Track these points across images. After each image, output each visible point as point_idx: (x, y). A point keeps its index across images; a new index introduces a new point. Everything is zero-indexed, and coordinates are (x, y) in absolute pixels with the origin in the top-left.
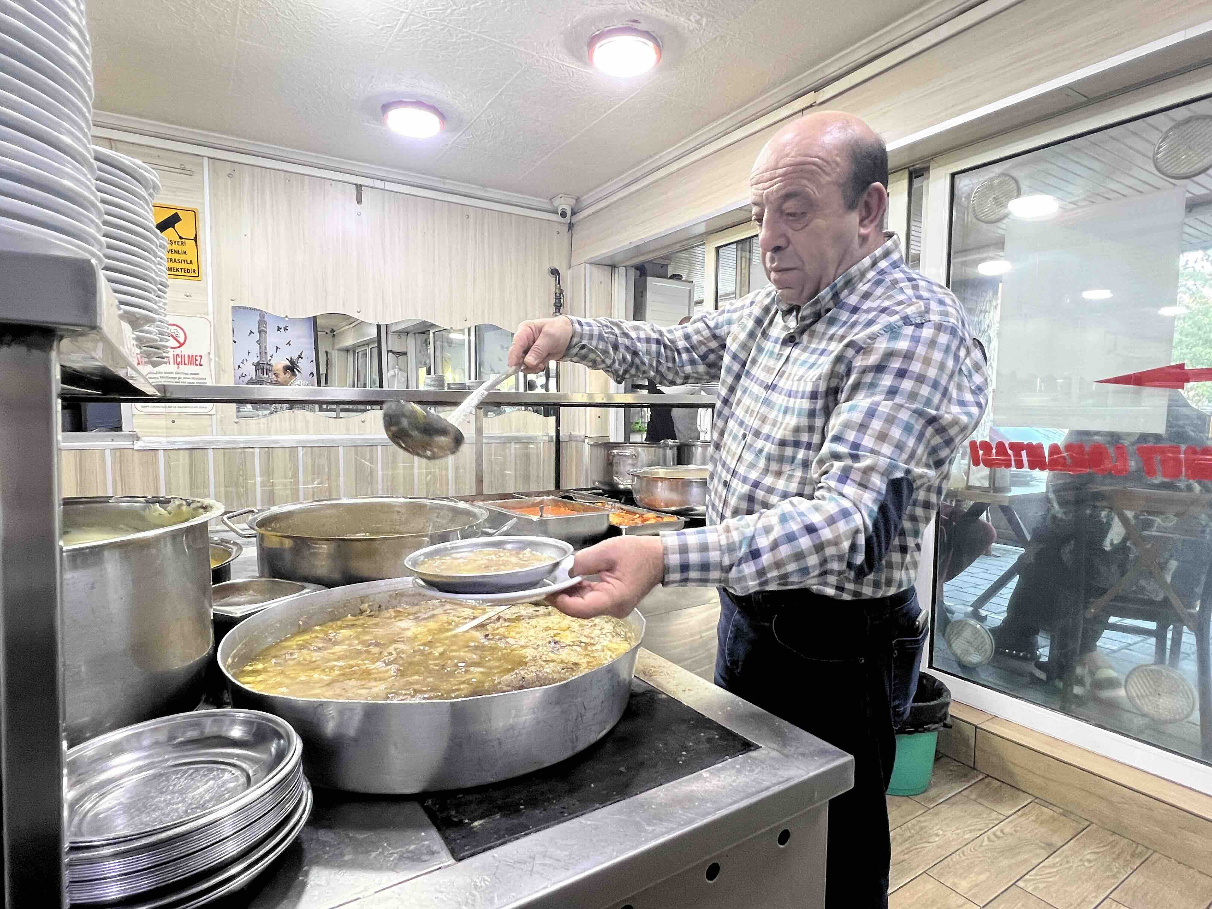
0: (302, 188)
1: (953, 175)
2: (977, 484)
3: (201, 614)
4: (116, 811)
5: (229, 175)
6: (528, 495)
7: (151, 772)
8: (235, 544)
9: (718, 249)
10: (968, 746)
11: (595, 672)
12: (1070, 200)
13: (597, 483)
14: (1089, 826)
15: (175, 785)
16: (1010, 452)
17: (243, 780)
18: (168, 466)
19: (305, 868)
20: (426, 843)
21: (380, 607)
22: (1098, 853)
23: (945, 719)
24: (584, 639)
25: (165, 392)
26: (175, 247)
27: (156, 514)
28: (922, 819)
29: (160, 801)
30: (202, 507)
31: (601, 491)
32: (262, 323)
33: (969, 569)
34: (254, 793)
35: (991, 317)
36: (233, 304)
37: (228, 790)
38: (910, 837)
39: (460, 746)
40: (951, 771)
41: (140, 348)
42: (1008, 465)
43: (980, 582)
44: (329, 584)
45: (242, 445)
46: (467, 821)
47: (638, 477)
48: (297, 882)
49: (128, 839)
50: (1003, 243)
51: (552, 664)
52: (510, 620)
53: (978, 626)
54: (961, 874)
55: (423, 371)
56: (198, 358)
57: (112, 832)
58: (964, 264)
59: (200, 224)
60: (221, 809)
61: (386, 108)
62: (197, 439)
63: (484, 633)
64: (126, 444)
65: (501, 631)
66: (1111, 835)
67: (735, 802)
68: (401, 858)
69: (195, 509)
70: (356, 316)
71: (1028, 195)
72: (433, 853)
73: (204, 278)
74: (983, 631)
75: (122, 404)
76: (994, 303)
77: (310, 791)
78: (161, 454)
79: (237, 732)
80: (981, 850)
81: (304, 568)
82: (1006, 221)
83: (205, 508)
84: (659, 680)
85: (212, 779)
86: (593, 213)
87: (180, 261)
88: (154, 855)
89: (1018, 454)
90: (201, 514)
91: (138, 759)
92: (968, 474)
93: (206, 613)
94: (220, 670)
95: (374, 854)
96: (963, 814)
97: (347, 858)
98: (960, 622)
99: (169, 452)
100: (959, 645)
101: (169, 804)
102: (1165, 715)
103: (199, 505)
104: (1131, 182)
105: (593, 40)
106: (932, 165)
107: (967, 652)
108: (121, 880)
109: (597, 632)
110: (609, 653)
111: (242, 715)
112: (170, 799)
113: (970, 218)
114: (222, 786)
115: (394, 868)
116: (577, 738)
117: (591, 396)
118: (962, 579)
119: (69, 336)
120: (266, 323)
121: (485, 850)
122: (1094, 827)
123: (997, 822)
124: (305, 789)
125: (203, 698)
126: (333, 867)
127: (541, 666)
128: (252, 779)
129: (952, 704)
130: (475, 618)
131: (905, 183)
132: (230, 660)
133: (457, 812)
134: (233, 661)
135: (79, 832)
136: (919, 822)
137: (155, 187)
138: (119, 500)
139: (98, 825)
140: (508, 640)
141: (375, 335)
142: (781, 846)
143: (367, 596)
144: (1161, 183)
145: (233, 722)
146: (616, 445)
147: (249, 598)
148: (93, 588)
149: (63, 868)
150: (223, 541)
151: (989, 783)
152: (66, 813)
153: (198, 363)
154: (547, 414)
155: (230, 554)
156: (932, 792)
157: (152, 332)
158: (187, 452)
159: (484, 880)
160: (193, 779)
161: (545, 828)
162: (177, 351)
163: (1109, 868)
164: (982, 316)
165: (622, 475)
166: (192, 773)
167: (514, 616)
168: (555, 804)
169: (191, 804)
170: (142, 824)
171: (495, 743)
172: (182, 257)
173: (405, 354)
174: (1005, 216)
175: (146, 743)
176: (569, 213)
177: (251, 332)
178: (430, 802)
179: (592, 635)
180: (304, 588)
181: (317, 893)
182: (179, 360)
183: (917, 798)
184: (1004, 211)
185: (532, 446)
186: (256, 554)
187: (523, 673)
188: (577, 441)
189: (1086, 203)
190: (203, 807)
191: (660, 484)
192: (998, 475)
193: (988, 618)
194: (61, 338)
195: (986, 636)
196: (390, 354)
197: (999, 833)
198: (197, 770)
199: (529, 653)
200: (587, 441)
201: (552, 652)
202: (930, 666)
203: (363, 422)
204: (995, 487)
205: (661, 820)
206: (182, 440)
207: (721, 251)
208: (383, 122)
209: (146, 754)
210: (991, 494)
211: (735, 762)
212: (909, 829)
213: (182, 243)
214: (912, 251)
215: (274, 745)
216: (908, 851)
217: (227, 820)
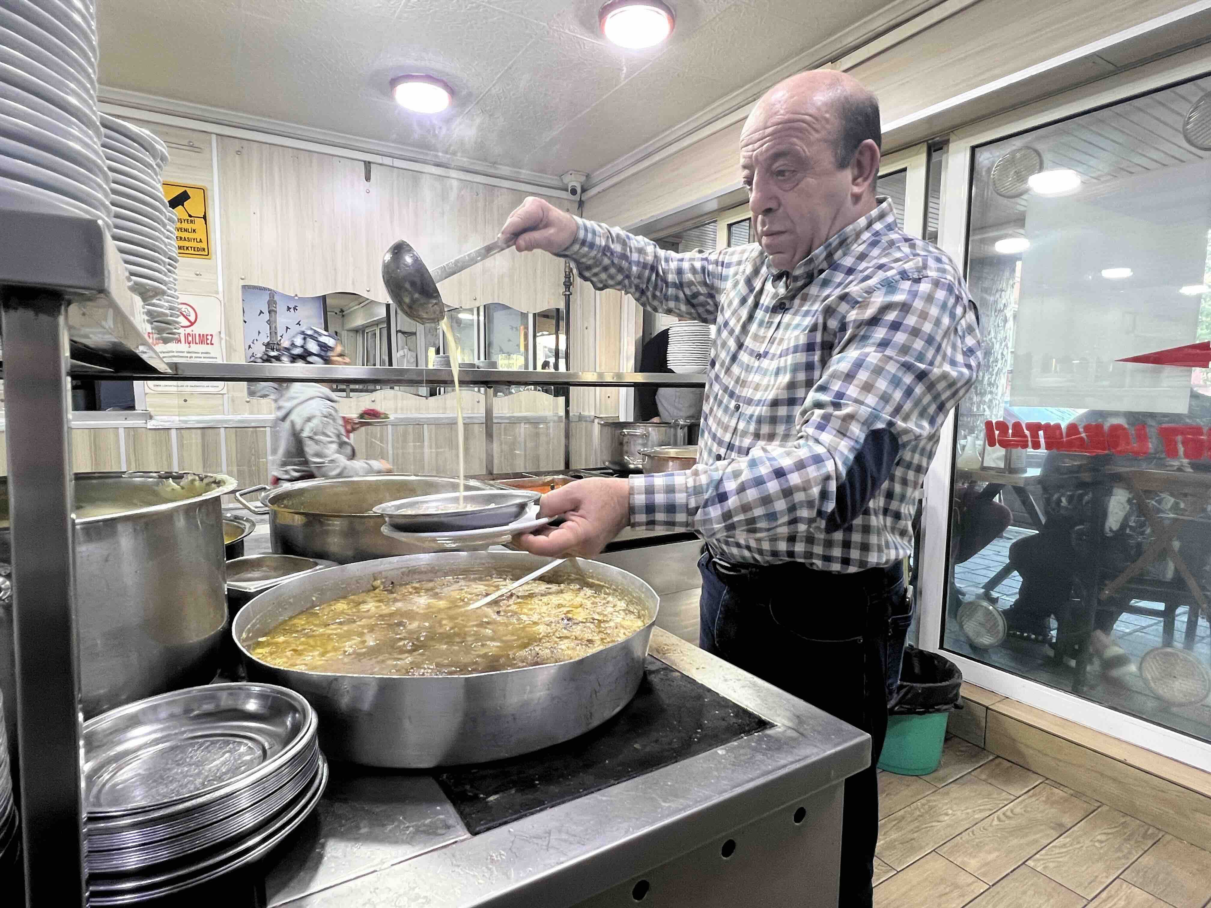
0: (311, 166)
1: (973, 149)
2: (993, 465)
3: (215, 590)
4: (135, 782)
5: (238, 152)
6: (537, 474)
7: (167, 744)
8: (247, 520)
9: (730, 226)
10: (978, 725)
11: (611, 649)
12: (1093, 175)
13: (607, 463)
14: (1099, 807)
15: (191, 757)
16: (1027, 433)
17: (259, 753)
18: (181, 446)
19: (322, 841)
20: (441, 817)
21: (392, 583)
22: (1108, 834)
23: (957, 700)
24: (597, 617)
25: (176, 370)
26: (185, 225)
27: (169, 489)
28: (932, 798)
29: (177, 773)
30: (215, 482)
31: (611, 471)
32: (272, 303)
33: (983, 552)
34: (270, 766)
35: (1007, 297)
36: (242, 283)
37: (245, 763)
38: (919, 816)
39: (474, 720)
40: (962, 751)
41: (152, 323)
42: (1025, 446)
43: (992, 564)
44: (342, 561)
45: (253, 425)
46: (482, 796)
47: (649, 456)
48: (313, 855)
49: (144, 810)
50: (1024, 220)
51: (566, 641)
52: (523, 597)
53: (991, 608)
54: (972, 853)
55: (432, 351)
56: (209, 337)
57: (130, 803)
58: (982, 241)
59: (209, 202)
60: (238, 781)
61: (394, 82)
62: (209, 418)
63: (496, 609)
64: (139, 423)
65: (514, 607)
66: (1123, 816)
67: (752, 780)
68: (417, 831)
69: (208, 484)
70: (365, 295)
71: (1052, 168)
72: (448, 827)
73: (214, 257)
74: (995, 613)
75: (135, 382)
76: (1011, 282)
77: (326, 765)
78: (173, 433)
79: (252, 706)
80: (990, 829)
81: (317, 546)
82: (1025, 197)
83: (219, 483)
84: (673, 658)
85: (228, 752)
86: (604, 191)
87: (189, 240)
88: (171, 826)
89: (1035, 436)
90: (214, 489)
91: (155, 732)
92: (983, 454)
93: (221, 588)
94: (235, 644)
95: (390, 827)
96: (973, 794)
97: (364, 830)
98: (970, 603)
99: (183, 431)
100: (971, 627)
101: (185, 776)
102: (1179, 697)
103: (212, 480)
104: (1155, 155)
105: (605, 10)
106: (952, 137)
107: (978, 634)
108: (139, 850)
109: (610, 609)
110: (622, 631)
111: (257, 689)
112: (187, 771)
113: (989, 193)
114: (239, 759)
115: (410, 841)
116: (591, 713)
117: (601, 375)
118: (975, 561)
119: (77, 302)
120: (275, 303)
121: (501, 825)
122: (1105, 808)
123: (1006, 803)
124: (320, 763)
125: (219, 671)
126: (349, 840)
127: (556, 643)
128: (269, 752)
129: (963, 686)
130: (487, 595)
131: (923, 157)
132: (244, 635)
133: (471, 787)
134: (248, 636)
135: (98, 804)
136: (929, 801)
137: (163, 158)
138: (132, 475)
139: (117, 797)
140: (521, 616)
141: (385, 315)
142: (797, 824)
143: (380, 573)
144: (1186, 156)
145: (249, 695)
146: (625, 425)
147: (263, 574)
148: (107, 560)
149: (82, 837)
150: (236, 518)
151: (1000, 763)
152: (83, 784)
153: (209, 342)
154: (556, 395)
155: (243, 531)
156: (941, 773)
157: (162, 305)
158: (199, 431)
159: (500, 855)
160: (209, 752)
161: (559, 804)
162: (188, 330)
163: (1119, 849)
164: (998, 296)
165: (633, 455)
166: (209, 746)
167: (527, 594)
168: (571, 780)
169: (207, 776)
170: (159, 795)
171: (510, 719)
172: (191, 235)
173: (415, 334)
174: (1026, 191)
175: (163, 715)
176: (579, 191)
177: (261, 312)
178: (445, 776)
179: (605, 613)
180: (316, 564)
181: (333, 865)
182: (190, 339)
183: (926, 778)
184: (1024, 187)
185: (541, 426)
186: (269, 532)
187: (537, 649)
188: (586, 421)
189: (1109, 177)
190: (220, 779)
191: (671, 463)
192: (1014, 457)
193: (1000, 600)
194: (69, 303)
195: (999, 619)
196: (399, 334)
197: (1009, 813)
198: (213, 743)
199: (542, 629)
200: (596, 421)
201: (565, 628)
202: (941, 647)
203: (373, 401)
204: (1010, 468)
205: (676, 796)
206: (194, 419)
207: (733, 228)
208: (391, 97)
209: (162, 726)
210: (1007, 474)
211: (749, 741)
212: (917, 808)
213: (191, 221)
214: (929, 229)
215: (290, 719)
216: (918, 829)
217: (245, 792)
